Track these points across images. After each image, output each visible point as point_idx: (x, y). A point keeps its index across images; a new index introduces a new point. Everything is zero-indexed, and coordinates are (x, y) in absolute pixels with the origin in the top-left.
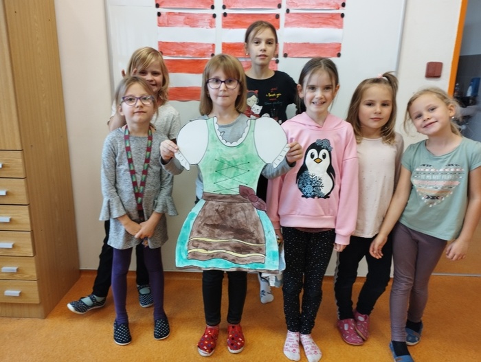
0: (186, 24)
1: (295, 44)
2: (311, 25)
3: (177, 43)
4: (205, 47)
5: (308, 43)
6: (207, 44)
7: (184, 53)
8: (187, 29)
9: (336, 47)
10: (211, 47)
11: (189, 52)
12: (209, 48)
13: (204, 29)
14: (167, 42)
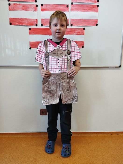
0: (23, 9)
1: (76, 19)
2: (83, 10)
3: (18, 19)
4: (32, 21)
5: (82, 19)
6: (33, 19)
8: (23, 12)
9: (95, 21)
10: (36, 21)
13: (32, 12)
14: (14, 18)
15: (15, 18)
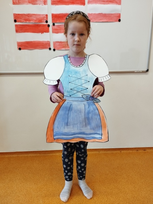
0: (30, 3)
1: (94, 14)
2: (103, 3)
3: (25, 15)
4: (41, 16)
5: (102, 14)
6: (43, 15)
7: (30, 20)
8: (30, 6)
9: (118, 16)
10: (46, 16)
11: (32, 20)
12: (44, 17)
13: (41, 5)
14: (19, 14)
15: (21, 14)
